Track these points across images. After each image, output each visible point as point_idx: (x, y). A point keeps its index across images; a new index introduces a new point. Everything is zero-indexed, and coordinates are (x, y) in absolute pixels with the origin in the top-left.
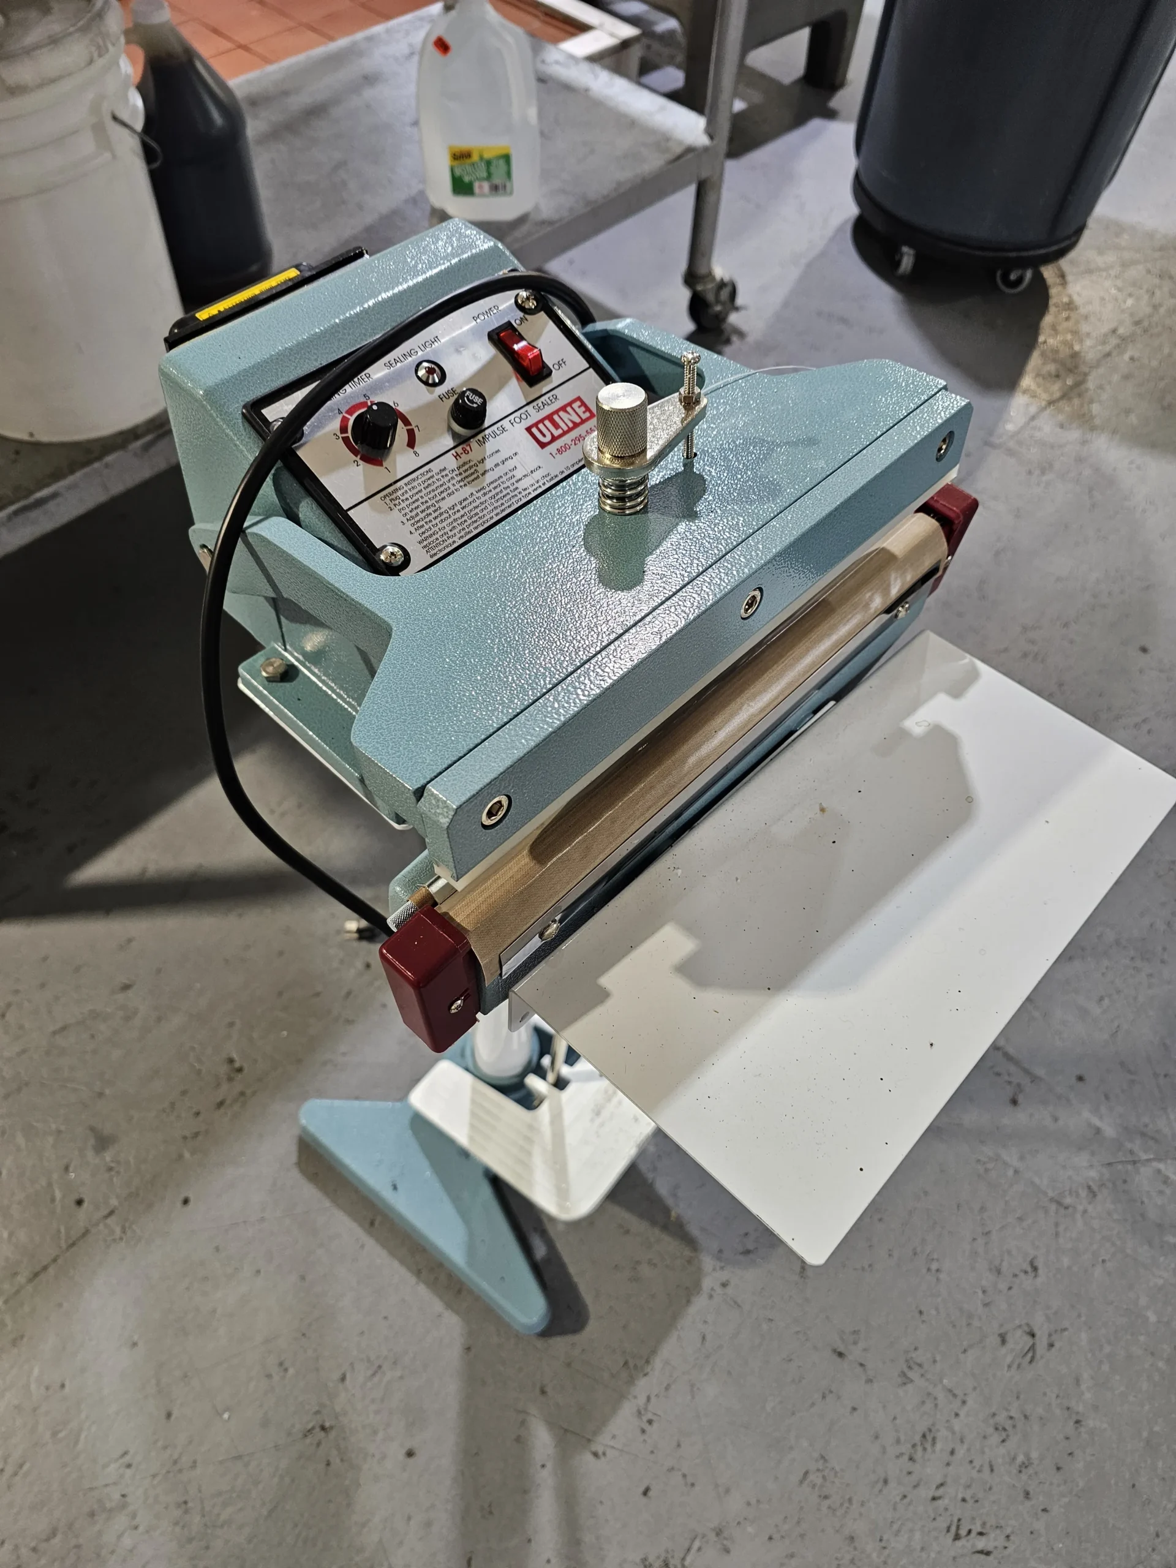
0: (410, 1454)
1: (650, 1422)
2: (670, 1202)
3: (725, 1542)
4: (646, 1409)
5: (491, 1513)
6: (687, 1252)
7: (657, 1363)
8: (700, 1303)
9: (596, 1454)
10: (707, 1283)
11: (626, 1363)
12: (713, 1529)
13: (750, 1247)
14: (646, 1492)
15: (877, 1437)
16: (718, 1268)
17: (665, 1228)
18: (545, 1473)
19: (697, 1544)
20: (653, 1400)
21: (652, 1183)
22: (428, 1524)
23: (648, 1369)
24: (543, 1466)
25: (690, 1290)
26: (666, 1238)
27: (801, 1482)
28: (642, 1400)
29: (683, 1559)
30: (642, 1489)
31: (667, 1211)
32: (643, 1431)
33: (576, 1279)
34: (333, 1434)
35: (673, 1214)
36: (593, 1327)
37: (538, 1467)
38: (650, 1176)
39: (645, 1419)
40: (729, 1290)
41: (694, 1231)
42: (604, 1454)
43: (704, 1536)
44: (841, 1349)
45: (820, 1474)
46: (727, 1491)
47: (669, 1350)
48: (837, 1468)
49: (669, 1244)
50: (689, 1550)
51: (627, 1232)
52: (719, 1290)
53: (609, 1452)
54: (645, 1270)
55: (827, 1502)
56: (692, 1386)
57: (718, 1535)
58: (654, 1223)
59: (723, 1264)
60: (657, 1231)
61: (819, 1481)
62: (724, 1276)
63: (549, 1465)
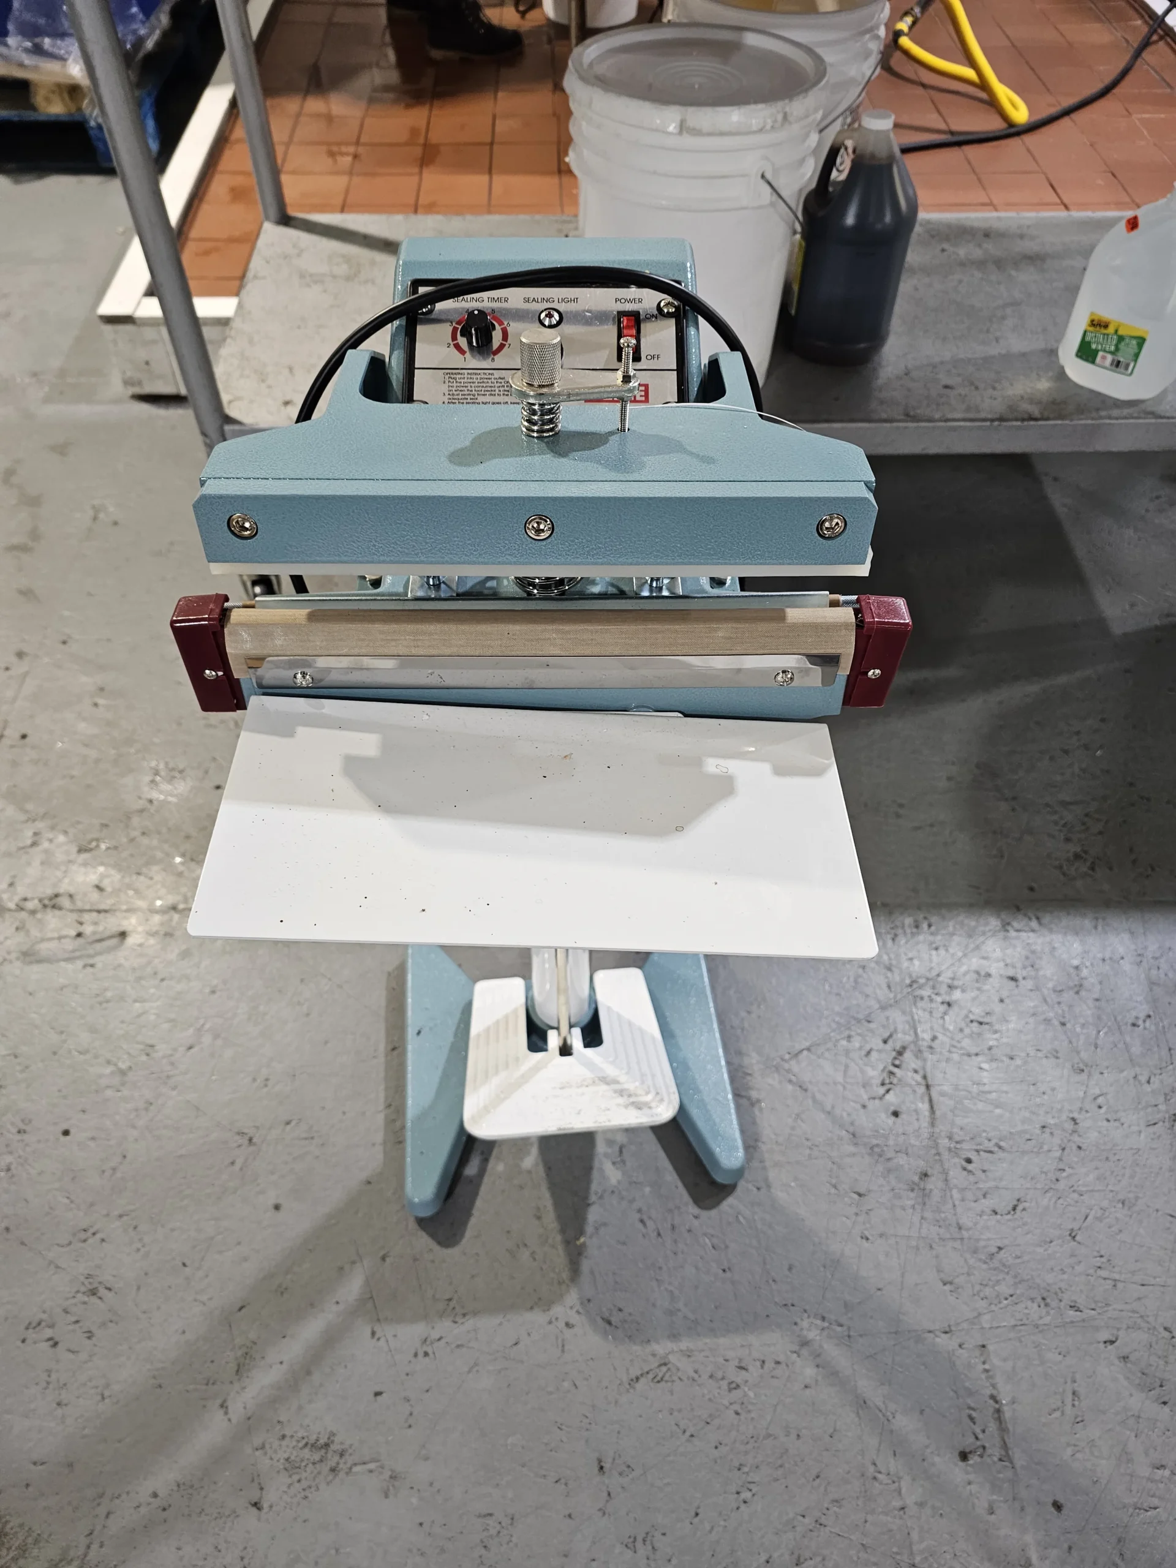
0: (277, 1207)
1: (426, 1354)
2: (589, 1229)
3: (391, 1488)
4: (432, 1343)
5: (282, 1293)
6: (565, 1275)
7: (470, 1323)
8: (537, 1317)
9: (373, 1333)
10: (557, 1310)
11: (450, 1300)
12: (392, 1471)
13: (613, 1320)
14: (378, 1394)
15: (566, 1556)
16: (575, 1310)
17: (567, 1243)
18: (335, 1308)
19: (372, 1466)
20: (443, 1341)
21: (589, 1205)
22: (245, 1259)
23: (460, 1320)
24: (337, 1303)
25: (543, 1303)
26: (560, 1249)
27: (479, 1516)
28: (435, 1335)
29: (355, 1464)
30: (378, 1389)
31: (581, 1232)
32: (416, 1355)
33: (475, 1212)
34: (252, 1148)
35: (582, 1240)
36: (454, 1252)
37: (335, 1300)
38: (593, 1198)
39: (425, 1348)
40: (568, 1333)
41: (586, 1265)
42: (379, 1339)
43: (382, 1467)
44: (607, 1466)
45: (498, 1527)
46: (427, 1459)
47: (486, 1323)
48: (514, 1539)
49: (559, 1257)
50: (364, 1463)
51: (539, 1218)
52: (561, 1324)
53: (382, 1342)
54: (525, 1255)
55: (483, 1552)
56: (476, 1364)
57: (391, 1477)
58: (563, 1231)
59: (581, 1310)
60: (559, 1238)
61: (493, 1532)
62: (574, 1319)
63: (341, 1307)
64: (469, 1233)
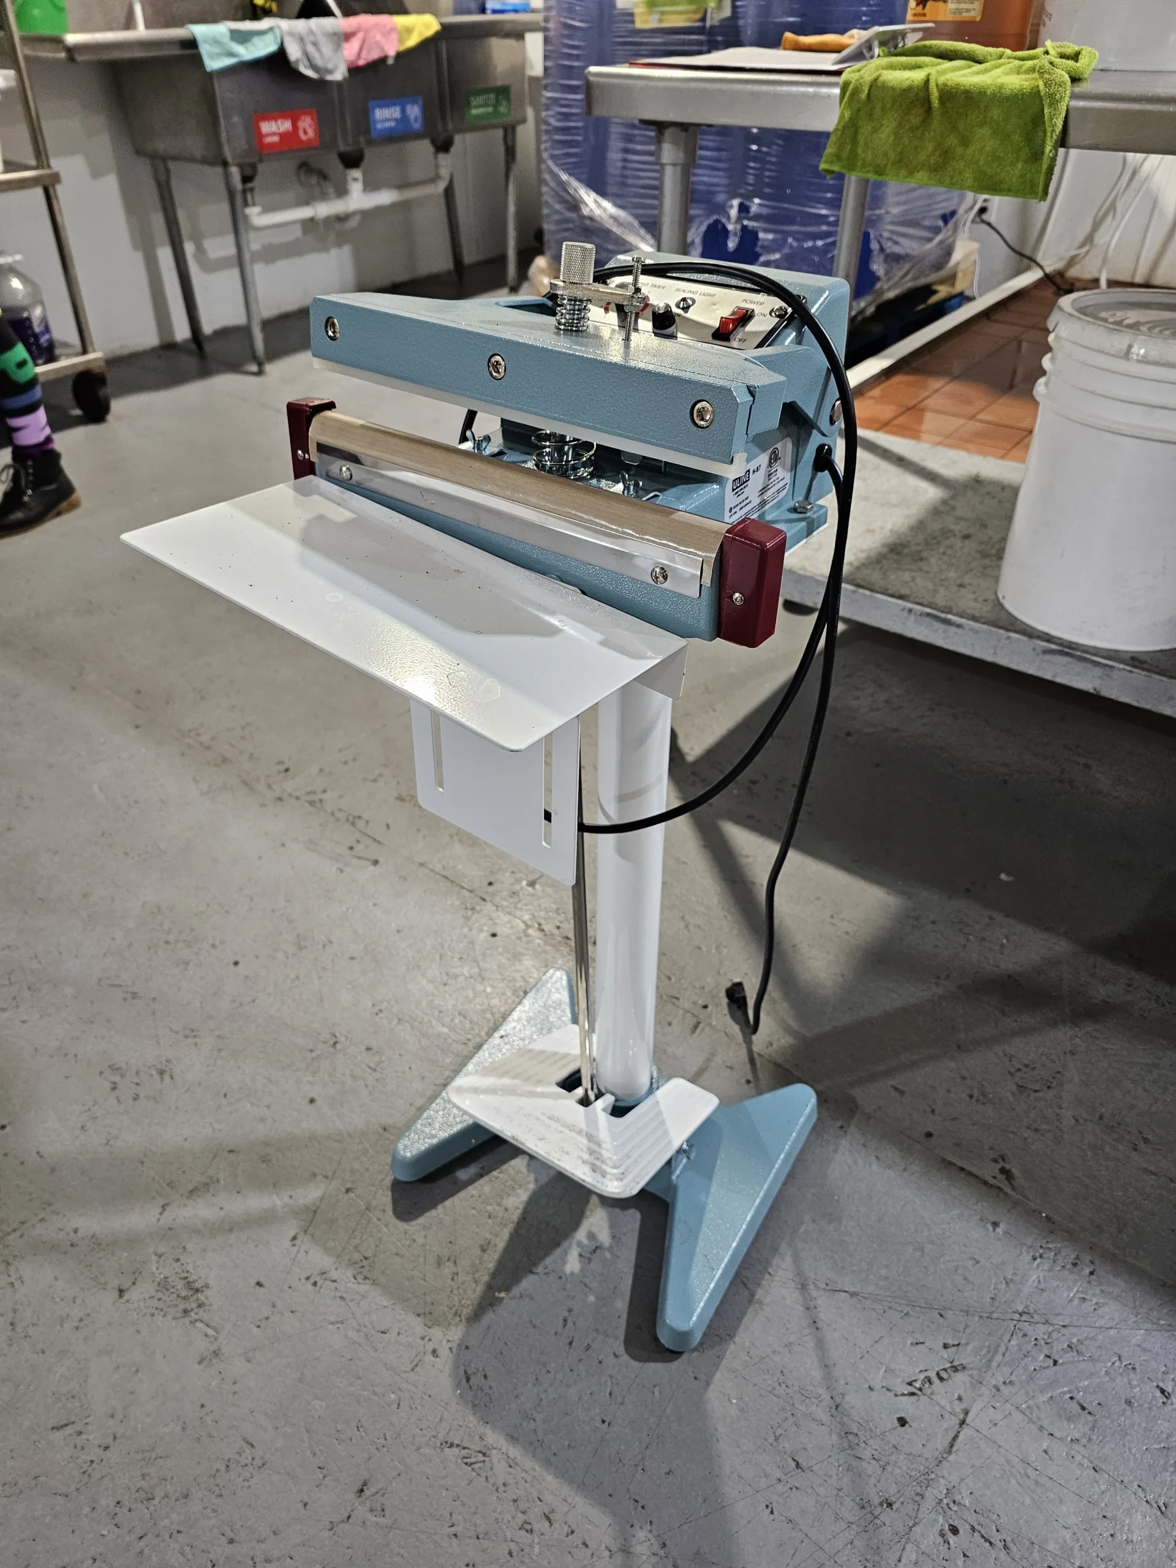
0: (312, 1101)
1: (315, 1284)
2: (516, 1291)
3: (208, 1360)
4: (326, 1279)
5: (264, 1161)
6: (467, 1311)
7: (364, 1288)
8: (417, 1325)
9: (294, 1238)
10: (436, 1333)
11: (366, 1259)
12: (219, 1349)
13: (473, 1380)
14: (259, 1284)
15: (275, 1533)
16: (450, 1345)
17: (490, 1288)
18: (286, 1199)
19: (211, 1332)
20: (335, 1284)
21: (531, 1272)
22: (263, 1120)
23: (360, 1278)
24: (291, 1197)
25: (429, 1316)
26: (480, 1289)
27: (244, 1440)
28: (334, 1275)
29: (201, 1321)
30: (262, 1280)
31: (507, 1289)
32: (308, 1278)
33: (440, 1207)
34: (331, 1050)
35: (502, 1295)
36: (402, 1226)
37: (290, 1193)
38: (540, 1269)
39: (318, 1279)
40: (429, 1357)
41: (488, 1318)
42: (294, 1245)
43: (216, 1339)
44: (367, 1493)
45: (249, 1461)
46: (249, 1361)
47: (377, 1298)
48: (252, 1482)
49: (474, 1292)
50: (208, 1326)
51: (484, 1251)
52: (430, 1347)
53: (295, 1250)
54: (448, 1269)
55: (223, 1468)
56: (342, 1323)
57: (214, 1352)
58: (494, 1275)
59: (454, 1350)
60: (486, 1278)
61: (243, 1461)
62: (444, 1352)
63: (292, 1201)
64: (421, 1220)
